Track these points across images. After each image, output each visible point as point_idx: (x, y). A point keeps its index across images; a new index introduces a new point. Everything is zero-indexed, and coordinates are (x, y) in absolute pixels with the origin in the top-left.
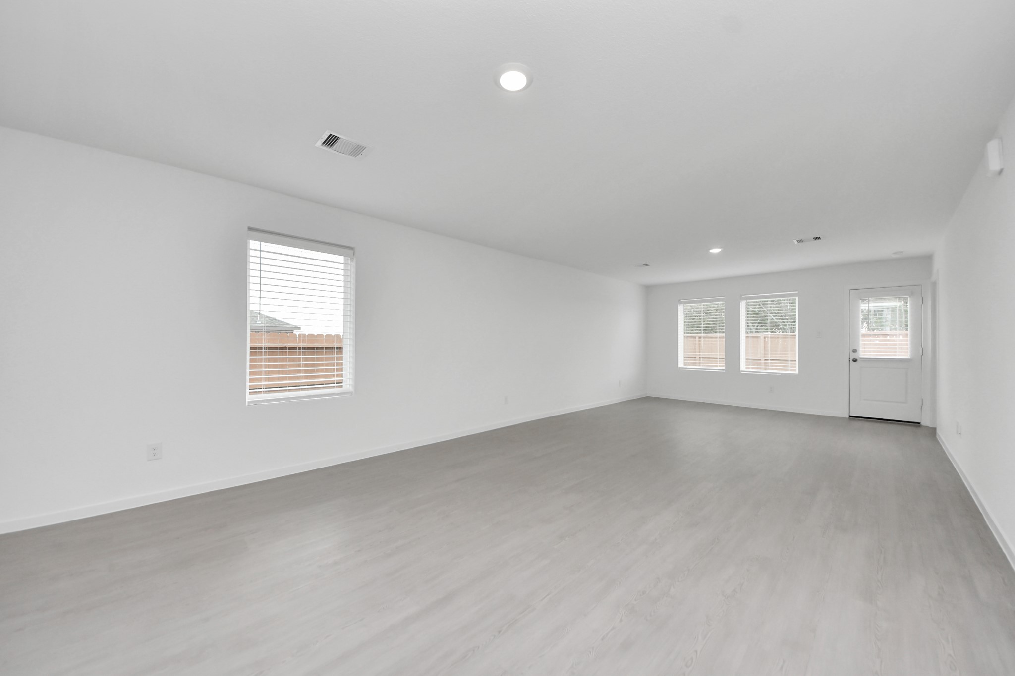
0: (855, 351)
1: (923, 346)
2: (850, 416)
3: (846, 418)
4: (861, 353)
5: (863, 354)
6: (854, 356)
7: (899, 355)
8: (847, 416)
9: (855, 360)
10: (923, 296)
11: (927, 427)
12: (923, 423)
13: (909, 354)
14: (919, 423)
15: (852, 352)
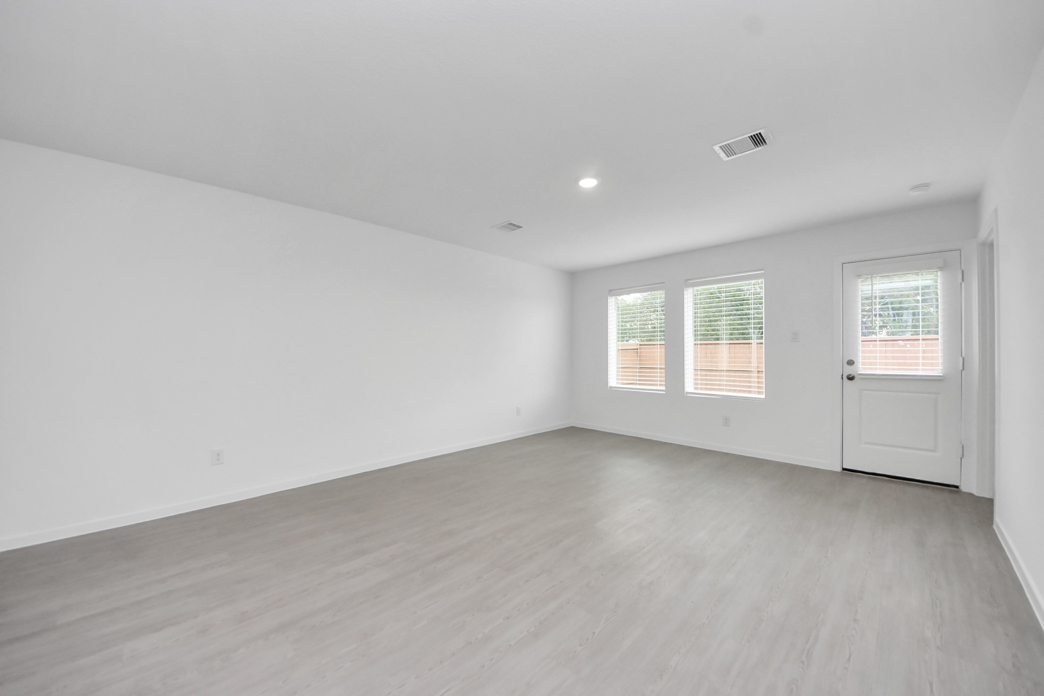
0: (851, 363)
1: (963, 355)
2: (844, 469)
3: (837, 472)
4: (860, 366)
5: (862, 368)
6: (849, 370)
7: (922, 370)
8: (839, 469)
9: (851, 378)
10: (963, 267)
11: (971, 495)
12: (964, 488)
13: (941, 367)
14: (957, 487)
15: (846, 365)
